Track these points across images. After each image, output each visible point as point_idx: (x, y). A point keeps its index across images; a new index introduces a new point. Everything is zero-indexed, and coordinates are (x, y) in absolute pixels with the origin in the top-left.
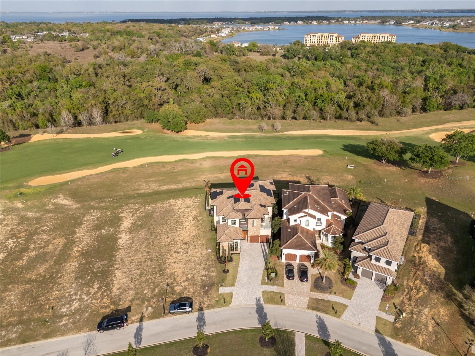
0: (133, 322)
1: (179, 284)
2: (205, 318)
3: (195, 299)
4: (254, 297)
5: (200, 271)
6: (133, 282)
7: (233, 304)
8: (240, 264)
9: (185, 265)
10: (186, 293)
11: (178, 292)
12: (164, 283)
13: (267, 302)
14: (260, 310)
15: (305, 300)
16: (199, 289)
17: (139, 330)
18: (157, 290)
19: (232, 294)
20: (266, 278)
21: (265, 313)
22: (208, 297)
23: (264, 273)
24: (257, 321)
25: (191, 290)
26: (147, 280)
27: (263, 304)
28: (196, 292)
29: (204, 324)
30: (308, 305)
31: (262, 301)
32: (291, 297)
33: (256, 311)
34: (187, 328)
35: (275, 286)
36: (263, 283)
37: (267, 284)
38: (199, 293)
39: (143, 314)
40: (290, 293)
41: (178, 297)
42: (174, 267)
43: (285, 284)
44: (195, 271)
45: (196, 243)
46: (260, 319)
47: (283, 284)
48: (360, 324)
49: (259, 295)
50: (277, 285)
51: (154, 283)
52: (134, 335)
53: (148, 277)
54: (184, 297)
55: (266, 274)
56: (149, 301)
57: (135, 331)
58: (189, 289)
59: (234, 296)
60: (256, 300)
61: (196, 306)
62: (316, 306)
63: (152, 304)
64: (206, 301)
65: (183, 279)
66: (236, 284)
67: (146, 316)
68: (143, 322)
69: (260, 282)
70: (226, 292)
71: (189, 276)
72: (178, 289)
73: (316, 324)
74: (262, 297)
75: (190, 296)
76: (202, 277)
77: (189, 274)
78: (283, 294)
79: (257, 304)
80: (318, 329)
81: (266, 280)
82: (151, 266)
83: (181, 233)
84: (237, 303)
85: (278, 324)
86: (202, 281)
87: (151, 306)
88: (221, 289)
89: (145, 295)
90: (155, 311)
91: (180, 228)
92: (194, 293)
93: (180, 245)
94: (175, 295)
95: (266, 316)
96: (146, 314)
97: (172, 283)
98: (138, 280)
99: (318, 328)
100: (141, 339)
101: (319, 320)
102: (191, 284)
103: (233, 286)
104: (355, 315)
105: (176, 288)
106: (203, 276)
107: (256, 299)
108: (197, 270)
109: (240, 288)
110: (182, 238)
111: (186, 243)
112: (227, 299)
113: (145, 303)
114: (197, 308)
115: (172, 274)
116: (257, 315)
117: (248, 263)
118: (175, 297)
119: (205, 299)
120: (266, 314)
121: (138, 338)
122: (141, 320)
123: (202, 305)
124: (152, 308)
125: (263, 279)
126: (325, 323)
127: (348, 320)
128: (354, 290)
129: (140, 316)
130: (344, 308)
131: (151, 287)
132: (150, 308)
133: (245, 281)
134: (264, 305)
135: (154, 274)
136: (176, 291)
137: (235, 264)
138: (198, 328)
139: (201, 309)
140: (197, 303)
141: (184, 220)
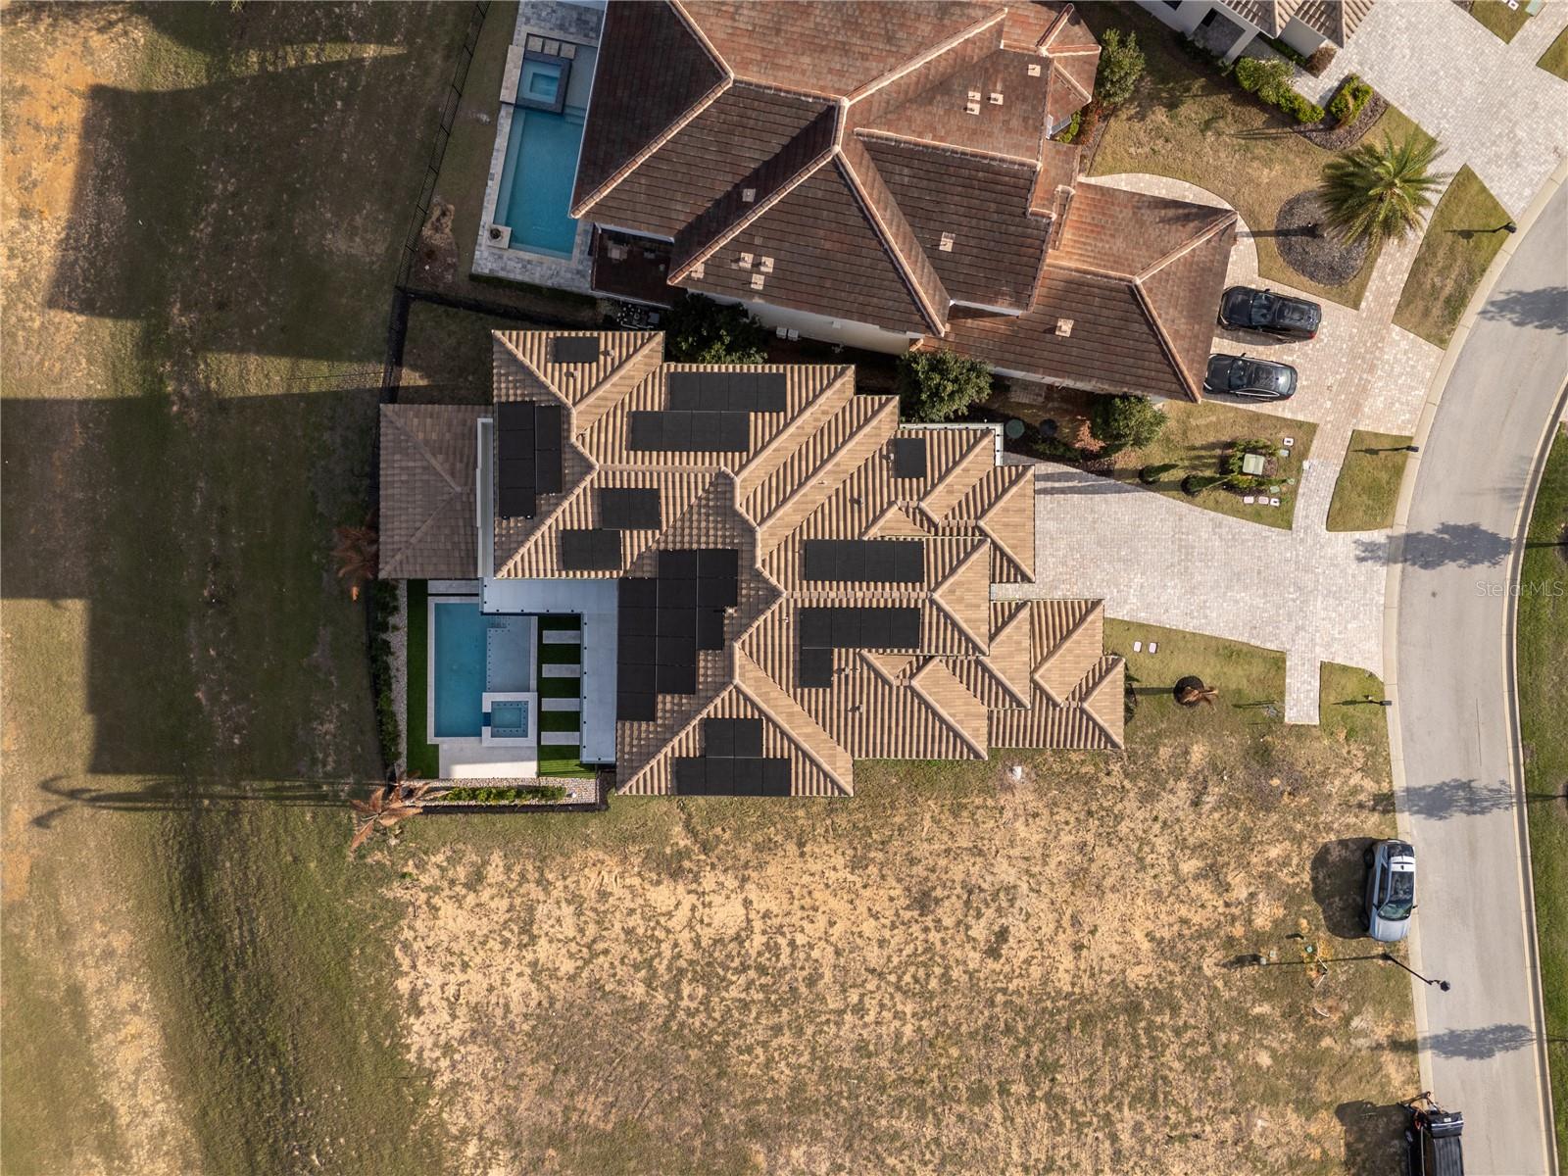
0: (1414, 1079)
1: (1236, 911)
2: (1436, 781)
3: (1329, 829)
4: (1353, 567)
5: (1162, 816)
6: (1197, 1128)
7: (1375, 667)
8: (1142, 617)
9: (1109, 895)
10: (1294, 874)
11: (1281, 912)
12: (1219, 984)
13: (1385, 516)
14: (1418, 551)
15: (1404, 345)
16: (1274, 817)
17: (1451, 1044)
18: (1263, 1009)
19: (1328, 671)
20: (1249, 500)
21: (1439, 531)
22: (1324, 774)
23: (1217, 507)
24: (1481, 570)
25: (1274, 852)
26: (1191, 1065)
27: (1388, 531)
28: (1290, 830)
29: (1466, 786)
30: (1427, 338)
31: (1378, 536)
32: (1380, 403)
33: (1426, 566)
34: (1473, 853)
35: (1306, 465)
36: (1283, 518)
37: (1288, 500)
38: (1300, 815)
39: (1379, 1046)
40: (1359, 406)
41: (1312, 905)
42: (1115, 949)
43: (1300, 417)
44: (1159, 841)
45: (922, 849)
46: (1473, 556)
47: (1300, 425)
48: (1556, 149)
49: (1344, 543)
50: (1300, 454)
51: (1216, 1026)
52: (1476, 1062)
53: (1176, 1065)
54: (1314, 879)
55: (1222, 495)
56: (1317, 1034)
57: (1461, 1060)
58: (1269, 864)
59: (1339, 660)
60: (1370, 563)
61: (1370, 825)
62: (1440, 304)
63: (1335, 1018)
64: (1345, 782)
65: (1206, 896)
66: (1273, 647)
67: (1388, 1031)
68: (1419, 1037)
69: (1274, 534)
70: (1315, 694)
71: (1189, 866)
72: (1266, 914)
73: (1529, 330)
74: (1357, 535)
75: (1308, 850)
76: (1206, 808)
77: (1175, 871)
78: (1357, 436)
79: (1390, 560)
80: (1555, 330)
81: (1263, 500)
82: (1092, 1062)
83: (826, 938)
84: (1372, 646)
85: (1510, 485)
86: (1229, 803)
87: (1347, 1020)
88: (1291, 716)
89: (1285, 1055)
90: (1373, 998)
91: (772, 949)
92: (1298, 839)
93: (935, 937)
94: (1297, 924)
95: (1456, 528)
96: (1382, 1033)
97: (1230, 941)
98: (1186, 1110)
99: (1550, 326)
100: (1500, 1029)
101: (1513, 311)
102: (1240, 857)
103: (1284, 661)
104: (1515, 154)
105: (1261, 922)
106: (1196, 803)
107: (1361, 560)
108: (1157, 827)
109: (1298, 629)
110: (869, 927)
111: (923, 901)
112: (1352, 688)
113: (1328, 1049)
114: (1375, 818)
115: (1162, 949)
116: (1450, 568)
117: (1138, 580)
118: (1310, 920)
119: (1334, 786)
120: (1445, 528)
121: (1496, 1042)
122: (1411, 1047)
123: (1362, 797)
124: (1357, 1012)
125: (1257, 516)
126: (1529, 288)
127: (1527, 192)
128: (1387, 105)
129: (1387, 1057)
130: (1476, 188)
131: (1235, 1038)
132: (1356, 1023)
133: (1259, 602)
134: (1400, 529)
135: (1153, 1039)
136: (1276, 923)
137: (1137, 646)
138: (1483, 812)
139: (1385, 803)
140: (1352, 820)
141: (686, 935)
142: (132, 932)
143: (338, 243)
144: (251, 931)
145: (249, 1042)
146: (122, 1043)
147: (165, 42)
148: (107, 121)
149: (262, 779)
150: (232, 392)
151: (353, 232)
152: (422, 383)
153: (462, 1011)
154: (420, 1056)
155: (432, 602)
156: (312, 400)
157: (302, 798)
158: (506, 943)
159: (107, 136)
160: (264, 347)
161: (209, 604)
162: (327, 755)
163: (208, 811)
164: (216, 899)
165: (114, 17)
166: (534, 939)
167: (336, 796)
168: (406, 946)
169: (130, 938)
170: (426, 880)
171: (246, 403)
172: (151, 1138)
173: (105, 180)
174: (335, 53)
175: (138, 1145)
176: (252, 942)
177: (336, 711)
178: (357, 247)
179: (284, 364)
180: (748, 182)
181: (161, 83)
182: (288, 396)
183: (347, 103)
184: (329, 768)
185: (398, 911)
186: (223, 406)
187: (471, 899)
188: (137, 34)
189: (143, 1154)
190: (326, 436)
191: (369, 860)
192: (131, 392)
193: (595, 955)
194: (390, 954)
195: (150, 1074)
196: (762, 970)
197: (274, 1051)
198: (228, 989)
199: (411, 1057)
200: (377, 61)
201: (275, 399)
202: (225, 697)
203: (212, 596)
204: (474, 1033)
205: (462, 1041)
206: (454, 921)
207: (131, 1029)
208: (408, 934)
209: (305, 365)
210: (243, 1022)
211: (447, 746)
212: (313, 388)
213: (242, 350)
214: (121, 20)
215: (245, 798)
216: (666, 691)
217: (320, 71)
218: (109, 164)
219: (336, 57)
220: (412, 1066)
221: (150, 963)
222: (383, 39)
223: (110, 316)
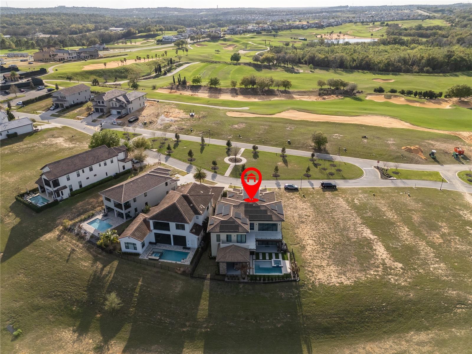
83: (311, 232)
91: (315, 237)
93: (308, 221)
110: (308, 227)
111: (303, 222)
123: (279, 190)
141: (315, 246)
142: (344, 348)
143: (178, 290)
144: (334, 314)
145: (362, 319)
146: (374, 351)
147: (118, 335)
148: (132, 349)
149: (297, 309)
150: (207, 313)
151: (176, 287)
152: (210, 275)
153: (340, 276)
154: (352, 283)
155: (254, 274)
156: (211, 295)
157: (300, 300)
158: (324, 269)
159: (136, 349)
160: (198, 304)
161: (257, 321)
162: (289, 295)
163: (307, 325)
164: (329, 324)
165: (106, 347)
166: (322, 266)
167: (298, 293)
168: (329, 284)
169: (345, 349)
170: (313, 279)
171: (210, 310)
172: (397, 345)
173: (147, 350)
174: (138, 290)
175: (400, 348)
176: (336, 314)
177: (279, 292)
178: (179, 286)
179: (202, 301)
180: (189, 205)
181: (127, 336)
182: (209, 301)
183: (149, 287)
184: (292, 294)
185: (321, 284)
186: (210, 315)
187: (316, 273)
188: (113, 342)
189: (402, 347)
190: (219, 293)
191: (311, 288)
192: (203, 344)
193: (323, 258)
194: (331, 286)
195: (380, 345)
196: (320, 238)
197: (361, 312)
198: (351, 323)
199: (353, 284)
200: (143, 282)
201: (210, 303)
202: (279, 318)
203: (255, 321)
204: (344, 275)
205: (346, 276)
206: (321, 276)
207: (370, 349)
208: (326, 283)
209: (203, 296)
210: (357, 320)
211: (284, 272)
212: (208, 295)
213: (198, 310)
214: (108, 346)
215: (302, 314)
216: (267, 213)
217: (140, 293)
218: (143, 349)
219: (139, 290)
220: (354, 284)
221: (351, 345)
222: (138, 281)
223: (182, 350)
